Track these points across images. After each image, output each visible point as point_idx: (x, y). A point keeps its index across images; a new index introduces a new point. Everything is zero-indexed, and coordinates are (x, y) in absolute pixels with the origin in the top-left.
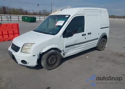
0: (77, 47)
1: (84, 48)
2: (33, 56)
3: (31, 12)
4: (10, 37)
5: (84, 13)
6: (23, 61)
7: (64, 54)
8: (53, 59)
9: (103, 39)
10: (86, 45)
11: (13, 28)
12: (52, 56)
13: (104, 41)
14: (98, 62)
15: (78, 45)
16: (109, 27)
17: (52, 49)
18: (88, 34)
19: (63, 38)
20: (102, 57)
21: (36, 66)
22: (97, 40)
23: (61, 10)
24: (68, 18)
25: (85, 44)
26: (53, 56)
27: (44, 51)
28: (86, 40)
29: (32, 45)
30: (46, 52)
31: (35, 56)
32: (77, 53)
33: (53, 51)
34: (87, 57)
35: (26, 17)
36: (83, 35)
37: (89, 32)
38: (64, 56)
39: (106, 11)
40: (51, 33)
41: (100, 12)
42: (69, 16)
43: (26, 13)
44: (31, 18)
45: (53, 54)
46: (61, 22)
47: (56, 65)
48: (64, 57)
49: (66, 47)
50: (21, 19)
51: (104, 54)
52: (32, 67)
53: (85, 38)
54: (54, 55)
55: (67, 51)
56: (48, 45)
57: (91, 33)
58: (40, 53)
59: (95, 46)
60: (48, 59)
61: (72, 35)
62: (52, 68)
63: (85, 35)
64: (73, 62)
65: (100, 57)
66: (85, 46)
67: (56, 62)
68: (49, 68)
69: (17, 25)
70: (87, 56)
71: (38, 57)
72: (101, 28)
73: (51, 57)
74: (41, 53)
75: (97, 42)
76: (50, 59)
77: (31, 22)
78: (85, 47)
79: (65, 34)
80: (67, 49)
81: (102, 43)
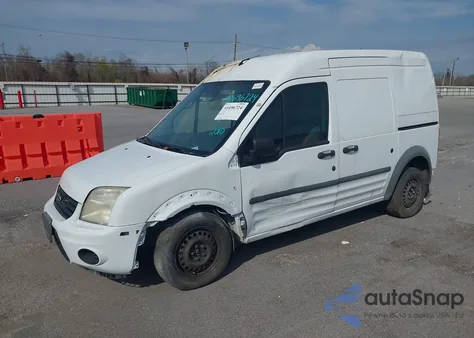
0: (299, 203)
1: (332, 207)
2: (122, 234)
3: (164, 70)
4: (50, 166)
5: (326, 71)
6: (85, 254)
7: (244, 229)
8: (202, 246)
9: (414, 171)
10: (337, 194)
11: (81, 129)
12: (195, 235)
13: (414, 179)
14: (383, 262)
15: (301, 194)
16: (436, 123)
17: (194, 209)
18: (346, 151)
19: (237, 167)
20: (404, 245)
21: (134, 271)
22: (387, 176)
23: (241, 64)
24: (260, 92)
25: (334, 190)
26: (200, 238)
27: (162, 216)
28: (334, 176)
29: (119, 193)
30: (171, 221)
31: (127, 233)
32: (300, 225)
33: (199, 215)
34: (344, 243)
35: (141, 88)
36: (322, 156)
37: (351, 143)
38: (245, 237)
39: (424, 60)
40: (196, 148)
41: (398, 64)
42: (267, 84)
43: (146, 74)
44: (159, 92)
45: (198, 230)
46: (233, 108)
47: (214, 270)
48: (246, 241)
49: (254, 201)
50: (125, 98)
51: (415, 229)
52: (117, 278)
53: (334, 169)
54: (203, 232)
55: (257, 218)
56: (181, 193)
57: (356, 149)
58: (148, 223)
59: (379, 196)
60: (181, 247)
61: (275, 157)
62: (196, 284)
63: (332, 154)
64: (286, 260)
65: (395, 244)
66: (334, 199)
67: (211, 261)
68: (186, 282)
69: (97, 119)
70: (343, 238)
71: (140, 240)
72: (399, 129)
73: (190, 238)
74: (152, 225)
75: (385, 184)
76: (188, 248)
77: (159, 106)
78: (335, 202)
79: (248, 154)
80: (257, 208)
81: (408, 189)
